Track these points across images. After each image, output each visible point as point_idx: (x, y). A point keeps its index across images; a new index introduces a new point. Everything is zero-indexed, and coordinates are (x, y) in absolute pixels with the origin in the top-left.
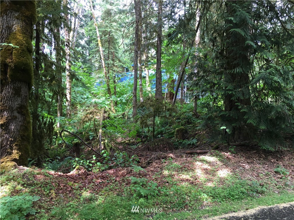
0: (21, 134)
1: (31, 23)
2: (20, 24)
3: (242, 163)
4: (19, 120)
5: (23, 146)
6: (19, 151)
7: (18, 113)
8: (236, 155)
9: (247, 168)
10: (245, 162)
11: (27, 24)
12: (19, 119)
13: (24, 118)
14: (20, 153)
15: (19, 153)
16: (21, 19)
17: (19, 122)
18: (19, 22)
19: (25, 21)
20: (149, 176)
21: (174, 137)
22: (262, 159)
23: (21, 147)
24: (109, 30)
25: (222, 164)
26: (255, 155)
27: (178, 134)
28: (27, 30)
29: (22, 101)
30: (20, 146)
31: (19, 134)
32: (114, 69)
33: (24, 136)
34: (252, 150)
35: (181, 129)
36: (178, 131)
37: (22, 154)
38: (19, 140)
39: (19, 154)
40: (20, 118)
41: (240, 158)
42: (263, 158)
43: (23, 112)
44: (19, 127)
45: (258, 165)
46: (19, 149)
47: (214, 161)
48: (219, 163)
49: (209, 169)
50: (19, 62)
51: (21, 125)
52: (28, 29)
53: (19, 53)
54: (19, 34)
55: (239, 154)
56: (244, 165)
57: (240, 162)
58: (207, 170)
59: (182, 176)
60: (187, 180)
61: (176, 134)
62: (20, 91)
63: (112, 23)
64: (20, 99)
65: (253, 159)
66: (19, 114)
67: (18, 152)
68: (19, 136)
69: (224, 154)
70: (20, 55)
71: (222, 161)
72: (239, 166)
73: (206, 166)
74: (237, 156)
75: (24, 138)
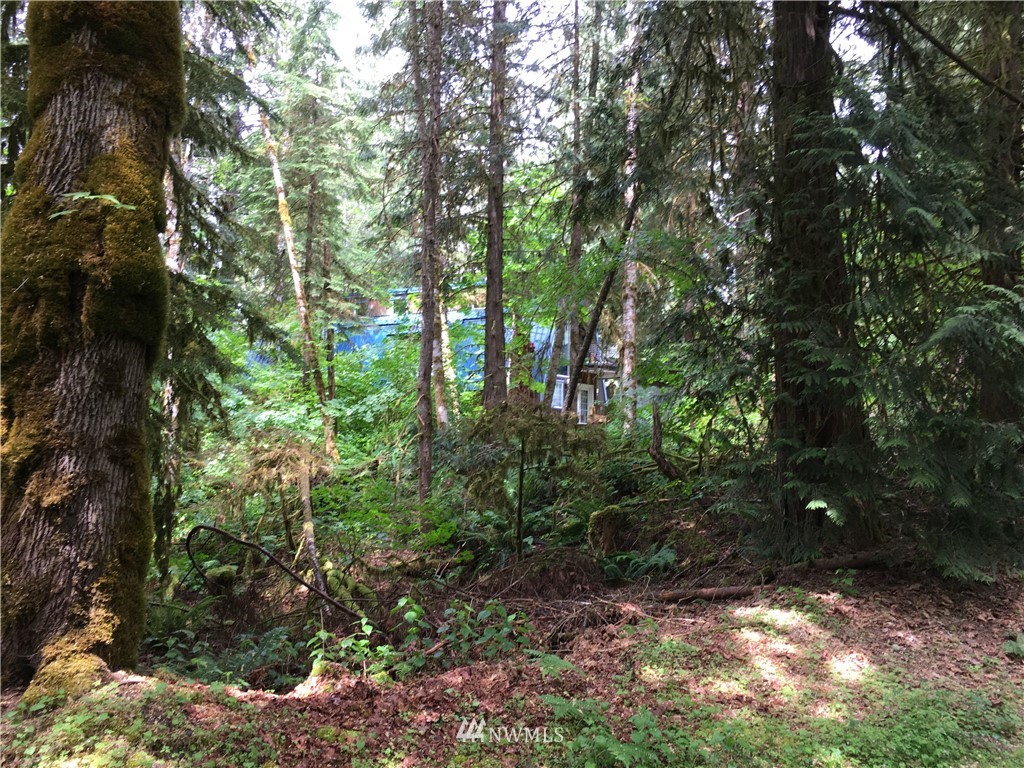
0: (121, 545)
1: (168, 122)
2: (127, 126)
3: (891, 628)
4: (115, 489)
5: (125, 590)
6: (113, 611)
7: (113, 459)
8: (862, 601)
9: (915, 647)
10: (898, 626)
11: (154, 125)
12: (112, 485)
13: (130, 479)
14: (117, 621)
15: (112, 617)
16: (135, 107)
17: (113, 497)
18: (126, 118)
19: (147, 115)
20: (593, 691)
21: (584, 541)
22: (947, 612)
23: (121, 594)
24: (314, 168)
25: (828, 635)
26: (923, 600)
27: (600, 533)
28: (153, 148)
29: (125, 416)
30: (115, 590)
31: (112, 545)
32: (329, 306)
33: (129, 550)
34: (902, 581)
35: (610, 513)
36: (599, 520)
37: (121, 621)
38: (114, 568)
39: (113, 625)
40: (116, 480)
41: (876, 612)
42: (951, 610)
43: (129, 456)
44: (113, 515)
45: (942, 632)
46: (112, 606)
47: (794, 623)
48: (814, 630)
49: (794, 655)
50: (130, 265)
51: (121, 508)
52: (155, 144)
53: (130, 233)
54: (129, 161)
55: (871, 598)
56: (901, 634)
57: (884, 624)
58: (788, 658)
59: (715, 686)
60: (739, 698)
61: (593, 534)
62: (122, 377)
63: (322, 146)
64: (121, 405)
65: (920, 612)
66: (115, 465)
67: (111, 615)
68: (112, 553)
69: (820, 598)
70: (133, 240)
71: (824, 626)
72: (885, 640)
73: (780, 645)
74: (864, 603)
75: (129, 557)
